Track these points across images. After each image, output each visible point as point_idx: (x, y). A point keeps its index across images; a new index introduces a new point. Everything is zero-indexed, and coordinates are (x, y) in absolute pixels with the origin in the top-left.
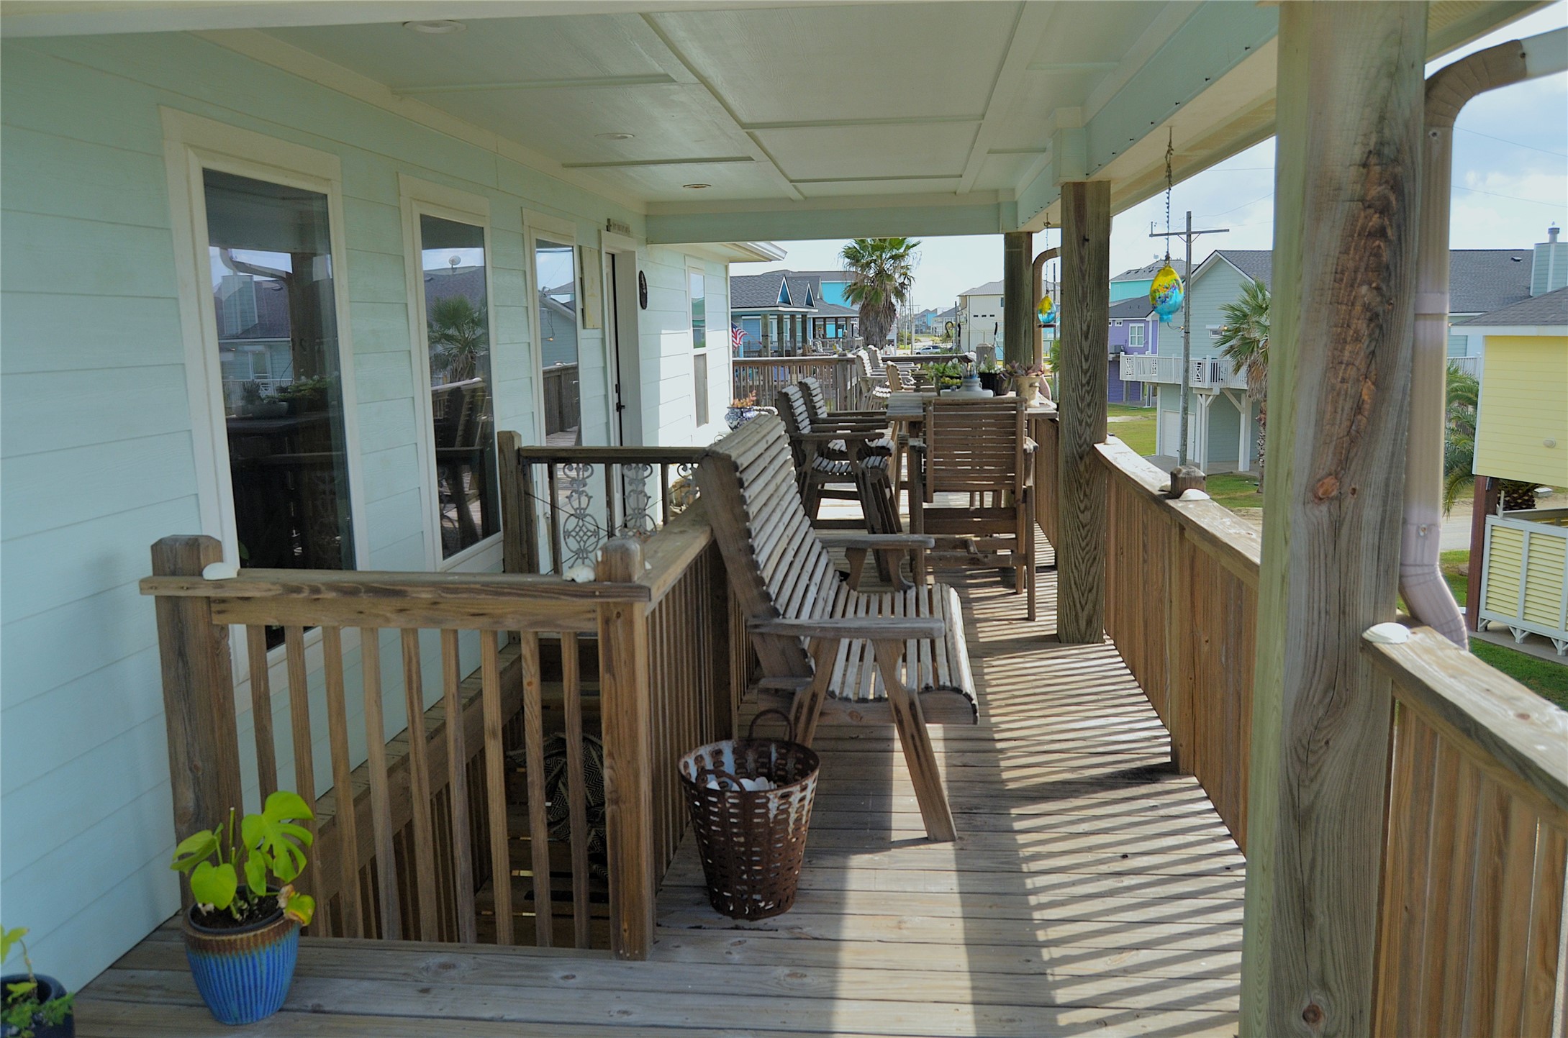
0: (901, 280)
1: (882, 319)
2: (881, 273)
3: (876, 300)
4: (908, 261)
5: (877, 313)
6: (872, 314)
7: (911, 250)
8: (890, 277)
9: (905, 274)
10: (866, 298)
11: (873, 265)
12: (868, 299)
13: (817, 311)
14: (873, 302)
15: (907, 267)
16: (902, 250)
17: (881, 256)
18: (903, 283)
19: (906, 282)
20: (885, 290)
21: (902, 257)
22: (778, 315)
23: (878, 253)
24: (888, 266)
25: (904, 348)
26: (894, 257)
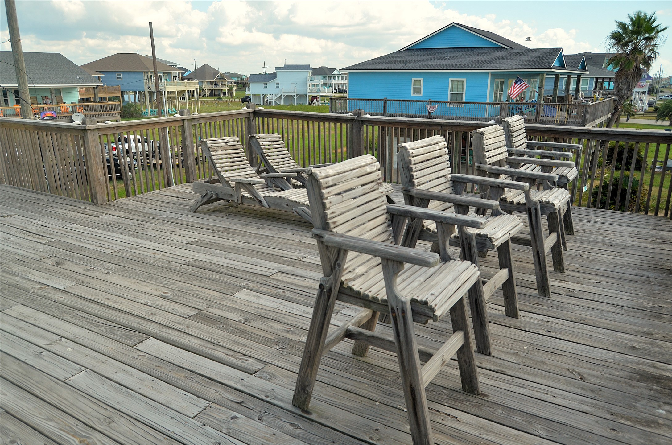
0: (649, 54)
1: (630, 79)
2: (635, 50)
3: (629, 67)
4: (657, 41)
5: (628, 75)
6: (624, 76)
7: (660, 33)
8: (641, 52)
9: (653, 50)
10: (621, 66)
11: (630, 44)
12: (623, 66)
13: (588, 73)
14: (626, 68)
15: (655, 46)
16: (653, 34)
17: (637, 38)
18: (650, 57)
19: (653, 56)
20: (636, 61)
21: (652, 39)
22: (556, 75)
23: (635, 36)
24: (641, 44)
25: (653, 96)
26: (647, 39)
